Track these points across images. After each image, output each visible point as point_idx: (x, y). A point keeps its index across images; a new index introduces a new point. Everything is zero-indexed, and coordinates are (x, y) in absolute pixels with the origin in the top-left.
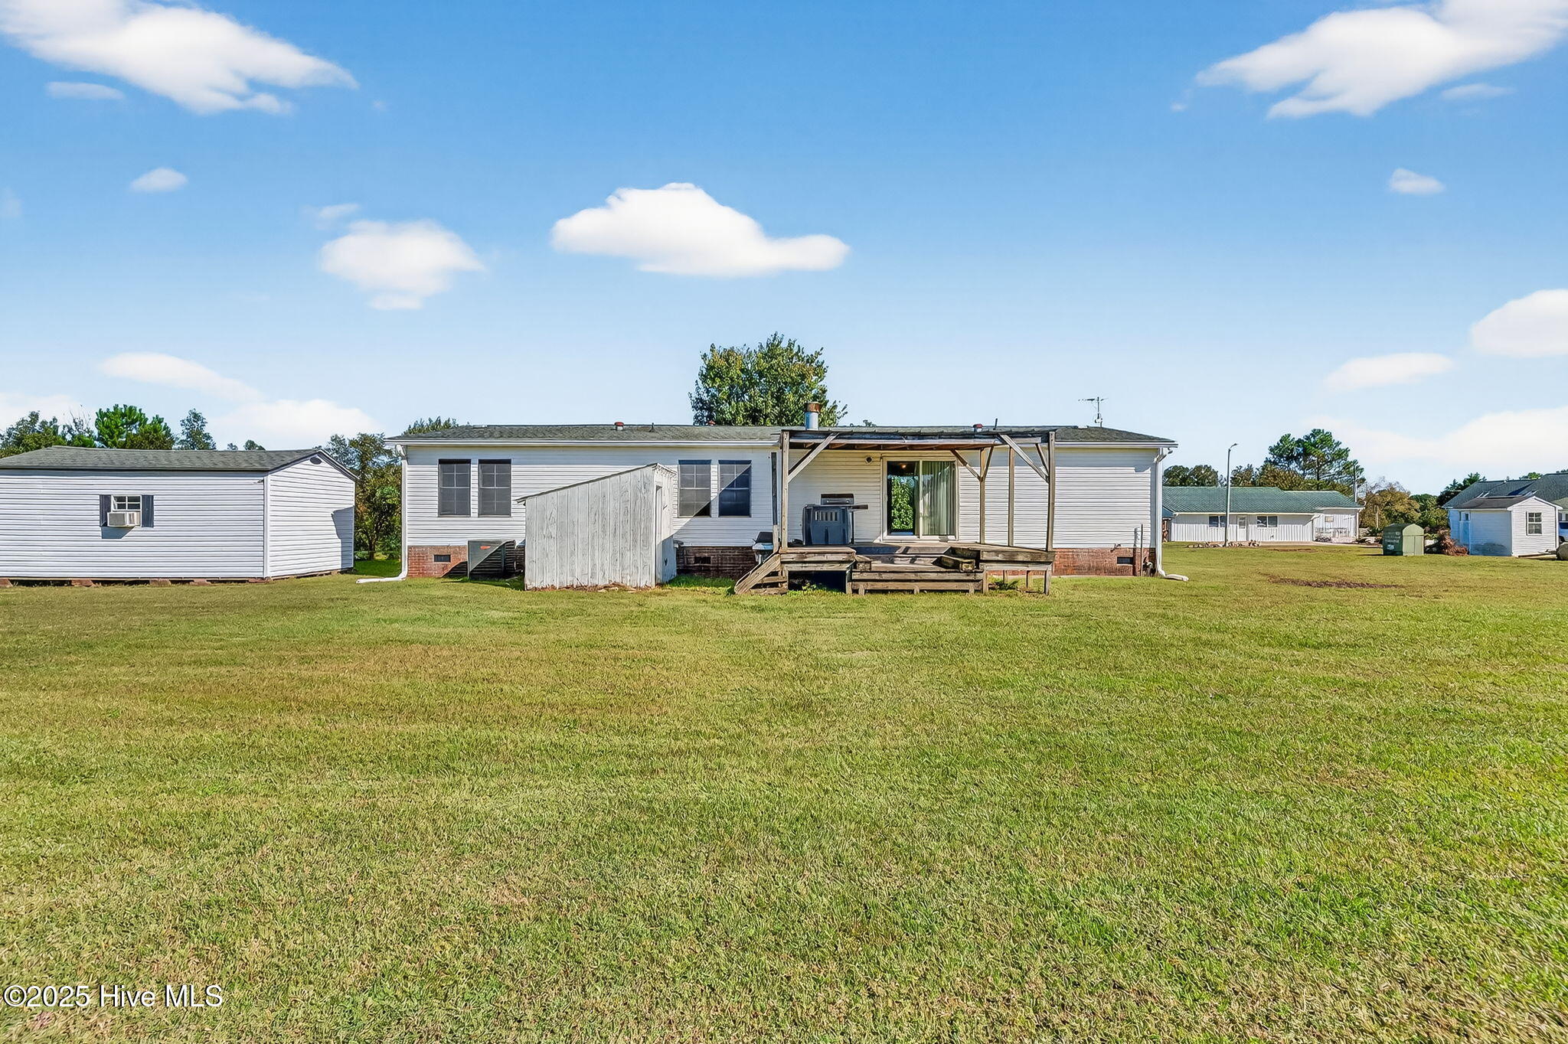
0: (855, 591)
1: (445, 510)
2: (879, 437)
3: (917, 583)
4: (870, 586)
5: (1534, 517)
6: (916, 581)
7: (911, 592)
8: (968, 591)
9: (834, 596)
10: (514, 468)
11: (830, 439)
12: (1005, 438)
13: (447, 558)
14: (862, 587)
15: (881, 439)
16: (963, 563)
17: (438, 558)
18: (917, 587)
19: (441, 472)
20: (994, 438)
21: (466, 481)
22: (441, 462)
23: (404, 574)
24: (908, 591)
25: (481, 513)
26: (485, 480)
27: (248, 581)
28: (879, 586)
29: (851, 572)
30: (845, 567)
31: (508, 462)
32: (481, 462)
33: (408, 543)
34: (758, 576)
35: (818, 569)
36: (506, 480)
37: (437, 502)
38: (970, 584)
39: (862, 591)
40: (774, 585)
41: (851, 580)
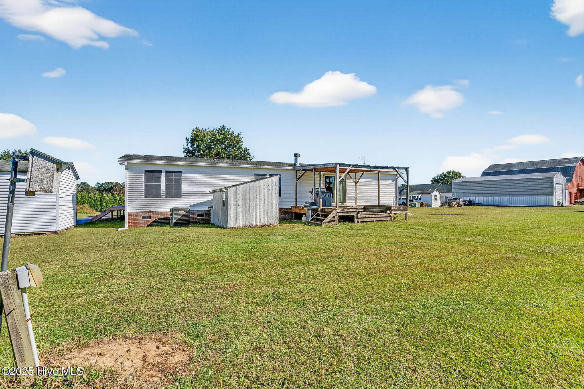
0: (358, 222)
1: (147, 194)
2: (364, 167)
3: (375, 218)
4: (362, 220)
5: (436, 196)
6: (375, 217)
7: (373, 221)
8: (388, 220)
9: (352, 224)
10: (183, 175)
11: (351, 168)
12: (397, 169)
13: (150, 217)
14: (360, 220)
15: (365, 168)
16: (387, 211)
17: (144, 217)
18: (375, 219)
19: (146, 175)
20: (394, 169)
21: (159, 180)
22: (146, 171)
23: (126, 226)
24: (372, 221)
25: (167, 195)
26: (168, 180)
27: (45, 233)
28: (365, 220)
29: (357, 215)
30: (355, 214)
31: (180, 172)
32: (167, 172)
33: (128, 211)
34: (330, 218)
35: (347, 215)
36: (179, 180)
37: (143, 191)
38: (388, 218)
39: (360, 222)
40: (334, 221)
41: (357, 218)
